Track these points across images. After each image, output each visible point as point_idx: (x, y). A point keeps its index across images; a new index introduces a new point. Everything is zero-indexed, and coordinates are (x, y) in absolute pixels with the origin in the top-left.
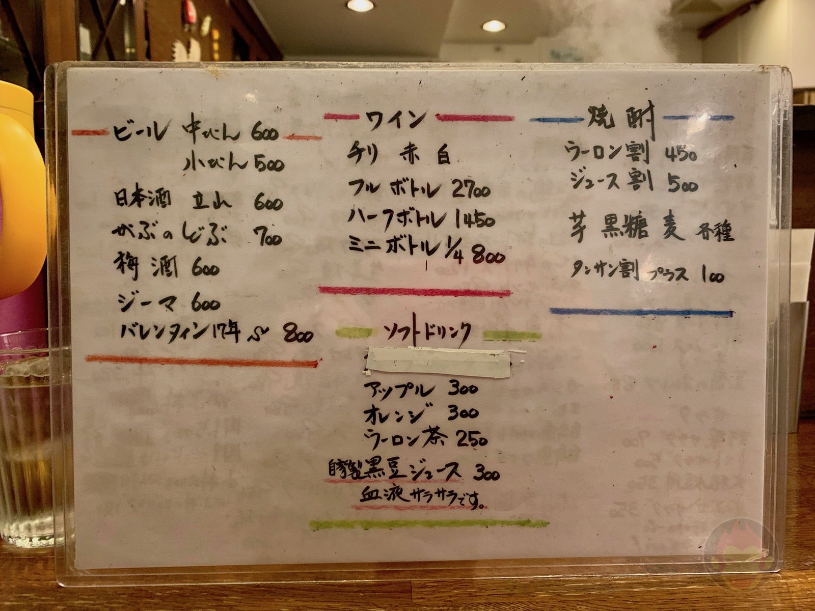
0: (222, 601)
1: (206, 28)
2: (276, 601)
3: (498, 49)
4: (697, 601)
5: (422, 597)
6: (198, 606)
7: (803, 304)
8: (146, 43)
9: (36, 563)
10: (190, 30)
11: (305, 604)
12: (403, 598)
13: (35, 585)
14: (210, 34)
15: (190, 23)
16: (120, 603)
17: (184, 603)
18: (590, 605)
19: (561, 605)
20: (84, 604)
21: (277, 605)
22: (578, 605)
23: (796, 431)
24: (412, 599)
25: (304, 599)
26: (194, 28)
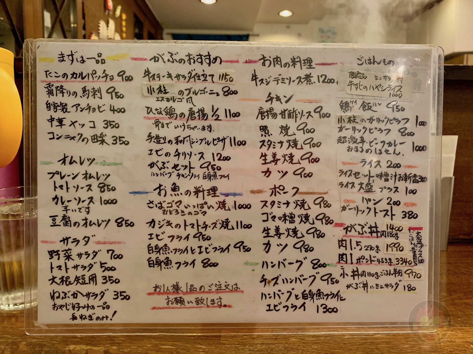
0: (114, 340)
1: (118, 13)
2: (145, 341)
3: (288, 27)
4: (379, 344)
5: (227, 339)
6: (101, 343)
7: (451, 178)
8: (83, 21)
9: (11, 318)
10: (109, 14)
11: (160, 342)
12: (215, 340)
13: (10, 330)
14: (121, 16)
15: (109, 10)
16: (57, 341)
17: (93, 341)
18: (319, 345)
19: (303, 345)
20: (37, 341)
21: (145, 343)
22: (313, 345)
23: (446, 250)
24: (220, 340)
25: (160, 340)
26: (111, 13)
